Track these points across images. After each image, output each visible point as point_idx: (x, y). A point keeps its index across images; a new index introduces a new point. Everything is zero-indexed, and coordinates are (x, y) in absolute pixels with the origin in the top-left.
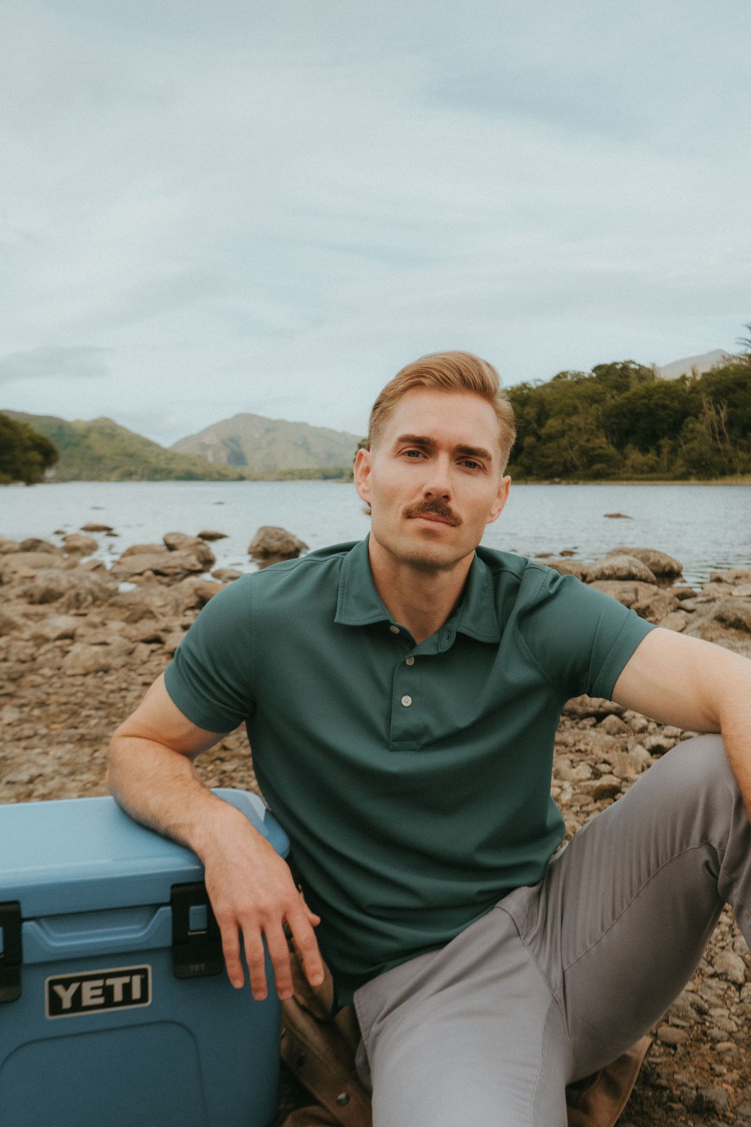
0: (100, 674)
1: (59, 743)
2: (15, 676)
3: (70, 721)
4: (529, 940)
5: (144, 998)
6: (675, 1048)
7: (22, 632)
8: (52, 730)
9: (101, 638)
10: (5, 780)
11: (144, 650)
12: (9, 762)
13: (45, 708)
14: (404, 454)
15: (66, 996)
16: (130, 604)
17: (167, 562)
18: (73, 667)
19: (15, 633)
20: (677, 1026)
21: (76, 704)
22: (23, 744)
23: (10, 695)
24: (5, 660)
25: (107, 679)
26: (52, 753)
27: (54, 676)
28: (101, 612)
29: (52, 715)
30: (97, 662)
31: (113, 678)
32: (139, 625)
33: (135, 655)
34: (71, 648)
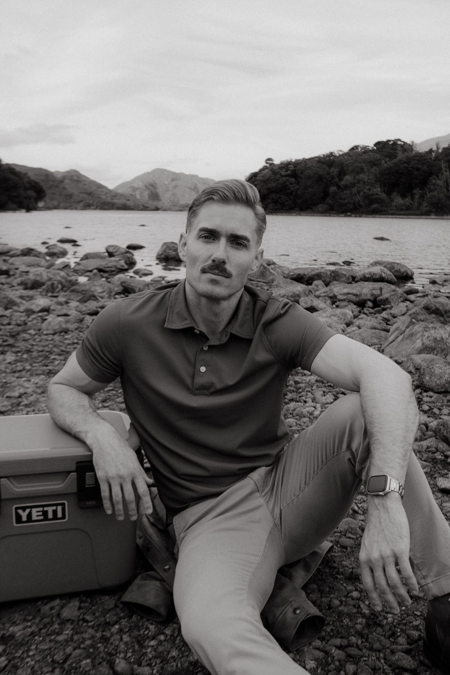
0: (63, 334)
1: (37, 375)
2: (14, 334)
3: (44, 362)
4: (263, 494)
5: (63, 517)
6: (346, 548)
7: (19, 307)
8: (33, 367)
9: (64, 311)
10: (5, 396)
11: (88, 318)
12: (8, 385)
13: (30, 353)
14: (202, 237)
15: (24, 515)
16: (83, 291)
17: (107, 264)
18: (47, 330)
19: (15, 308)
20: (350, 538)
21: (48, 352)
22: (17, 375)
23: (11, 346)
24: (9, 324)
25: (66, 337)
26: (32, 380)
27: (36, 334)
28: (66, 295)
29: (34, 358)
30: (61, 327)
31: (70, 336)
32: (87, 304)
33: (83, 322)
34: (47, 317)
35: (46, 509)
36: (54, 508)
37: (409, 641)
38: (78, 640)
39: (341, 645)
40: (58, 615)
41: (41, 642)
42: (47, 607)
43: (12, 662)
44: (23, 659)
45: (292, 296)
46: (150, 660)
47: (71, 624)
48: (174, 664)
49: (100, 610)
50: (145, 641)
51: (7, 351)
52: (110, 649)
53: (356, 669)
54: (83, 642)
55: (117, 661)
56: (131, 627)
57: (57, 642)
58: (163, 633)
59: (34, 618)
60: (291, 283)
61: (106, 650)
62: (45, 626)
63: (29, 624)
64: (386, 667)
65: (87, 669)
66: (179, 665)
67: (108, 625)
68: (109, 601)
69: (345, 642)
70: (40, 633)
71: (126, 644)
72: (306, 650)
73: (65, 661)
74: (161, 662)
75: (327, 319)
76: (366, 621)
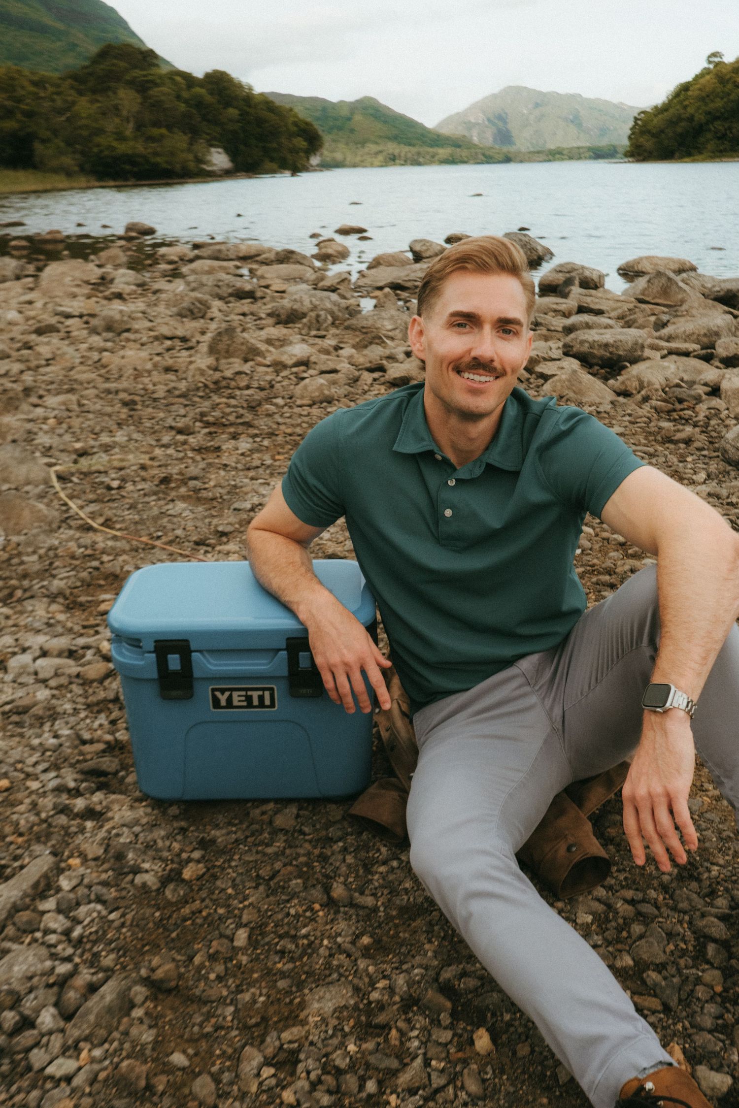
0: (324, 404)
2: (253, 404)
4: (537, 689)
7: (265, 358)
8: (275, 460)
9: (331, 365)
10: (232, 507)
11: (367, 377)
12: (238, 491)
13: (274, 438)
14: (454, 326)
15: (223, 699)
16: (363, 327)
17: (408, 275)
18: (302, 397)
19: (259, 359)
21: (299, 435)
22: (252, 474)
23: (248, 425)
24: (248, 387)
25: (329, 410)
27: (286, 405)
28: (337, 335)
29: (279, 445)
30: (323, 394)
31: (335, 408)
32: (365, 352)
33: (359, 383)
34: (305, 375)
35: (249, 693)
36: (260, 693)
37: (733, 904)
38: (291, 855)
39: (633, 900)
40: (271, 822)
41: (246, 852)
42: (258, 811)
43: (211, 871)
44: (223, 869)
45: (705, 335)
46: (376, 889)
47: (285, 835)
48: (406, 897)
49: (323, 821)
50: (373, 865)
51: (243, 433)
52: (329, 870)
53: (644, 930)
54: (296, 859)
55: (335, 885)
56: (358, 846)
57: (265, 854)
58: (399, 859)
59: (241, 822)
60: (714, 306)
61: (324, 871)
62: (252, 835)
63: (234, 829)
64: (688, 933)
65: (297, 890)
66: (411, 899)
67: (330, 841)
68: (335, 812)
69: (640, 896)
70: (246, 841)
71: (349, 866)
72: (581, 899)
73: (272, 878)
74: (389, 893)
76: (679, 872)
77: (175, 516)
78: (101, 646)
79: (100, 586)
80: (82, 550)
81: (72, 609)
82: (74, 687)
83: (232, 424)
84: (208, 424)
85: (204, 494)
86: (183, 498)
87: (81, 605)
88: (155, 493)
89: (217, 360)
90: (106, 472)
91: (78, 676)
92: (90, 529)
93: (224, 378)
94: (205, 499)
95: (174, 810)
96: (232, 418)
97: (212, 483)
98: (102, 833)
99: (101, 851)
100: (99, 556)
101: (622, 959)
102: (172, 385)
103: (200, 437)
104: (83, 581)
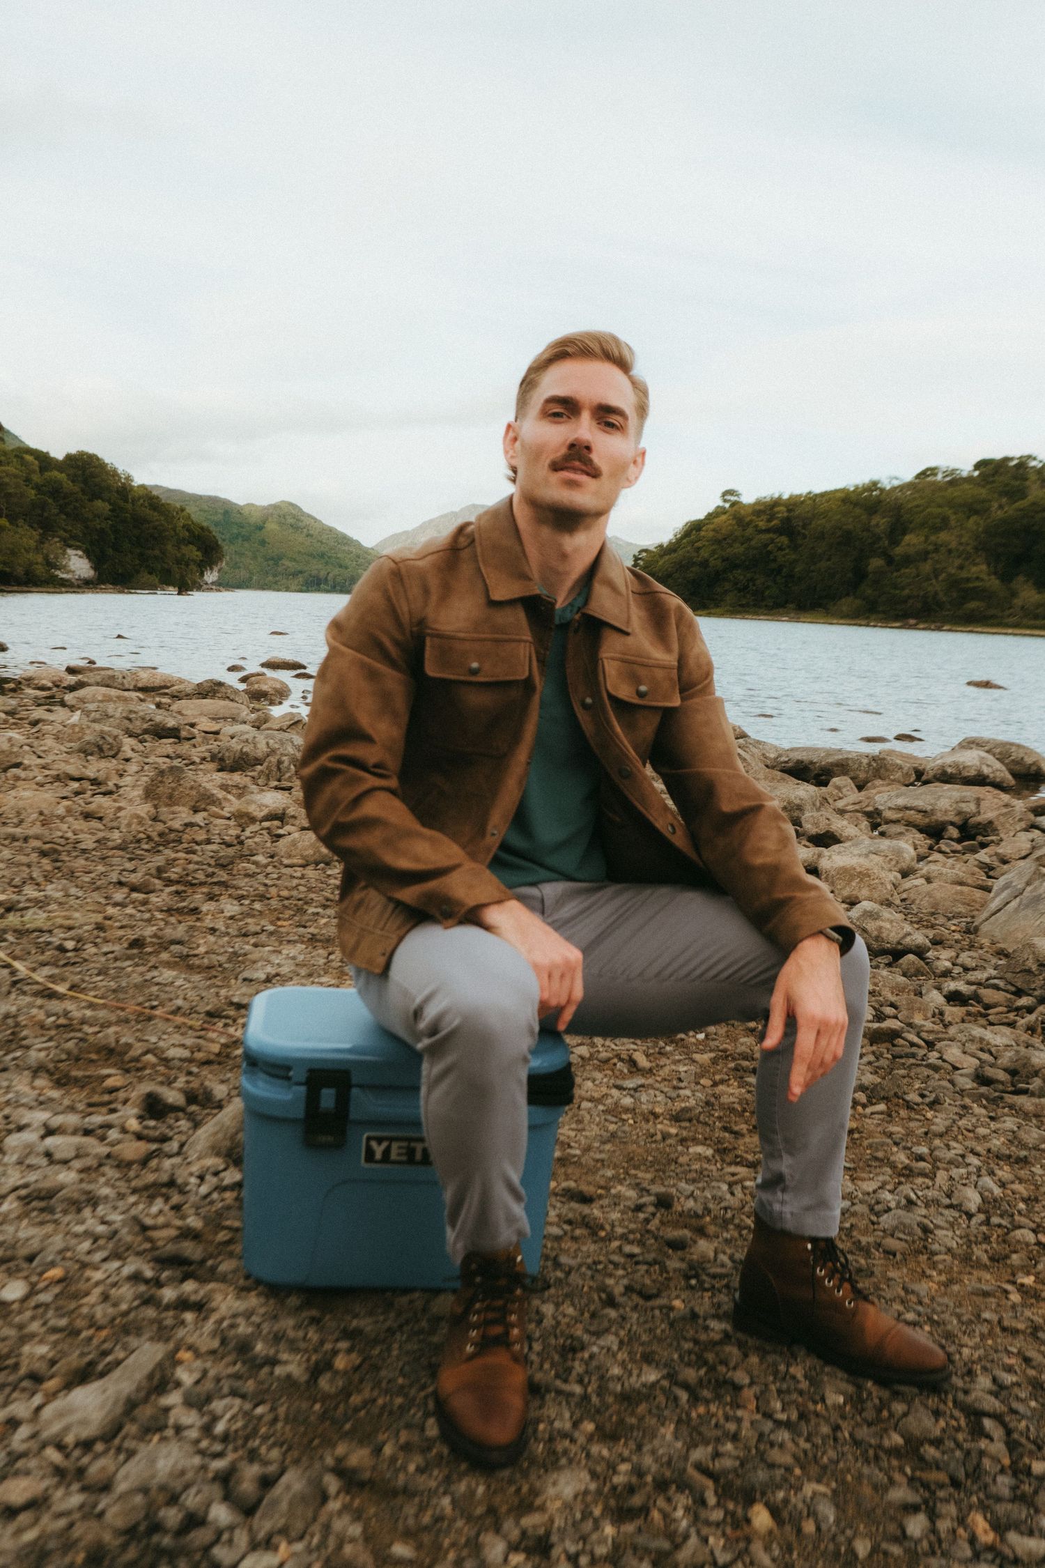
0: (322, 865)
1: (289, 941)
2: (224, 861)
3: (296, 918)
6: (894, 1255)
8: (279, 927)
13: (266, 902)
14: (550, 415)
15: (379, 1150)
18: (290, 856)
19: (214, 809)
20: (901, 1239)
21: (300, 899)
22: (252, 940)
23: (225, 885)
24: (208, 842)
25: (329, 872)
26: (284, 952)
27: (268, 864)
29: (275, 910)
34: (281, 832)
40: (425, 1311)
51: (220, 895)
59: (387, 1311)
60: (783, 779)
62: (407, 1322)
63: (381, 1317)
70: (401, 1330)
75: (862, 860)
77: (165, 985)
78: (127, 1125)
79: (92, 1061)
80: (53, 1019)
81: (65, 1085)
82: (106, 1169)
83: (202, 884)
84: (169, 882)
85: (196, 961)
86: (168, 965)
87: (76, 1080)
88: (129, 958)
89: (156, 807)
90: (50, 932)
91: (109, 1156)
92: (52, 995)
93: (171, 830)
94: (199, 967)
95: (293, 1301)
96: (201, 876)
97: (202, 950)
98: (209, 1325)
99: (216, 1344)
100: (78, 1027)
101: (890, 1438)
102: (101, 835)
103: (164, 896)
104: (69, 1053)
